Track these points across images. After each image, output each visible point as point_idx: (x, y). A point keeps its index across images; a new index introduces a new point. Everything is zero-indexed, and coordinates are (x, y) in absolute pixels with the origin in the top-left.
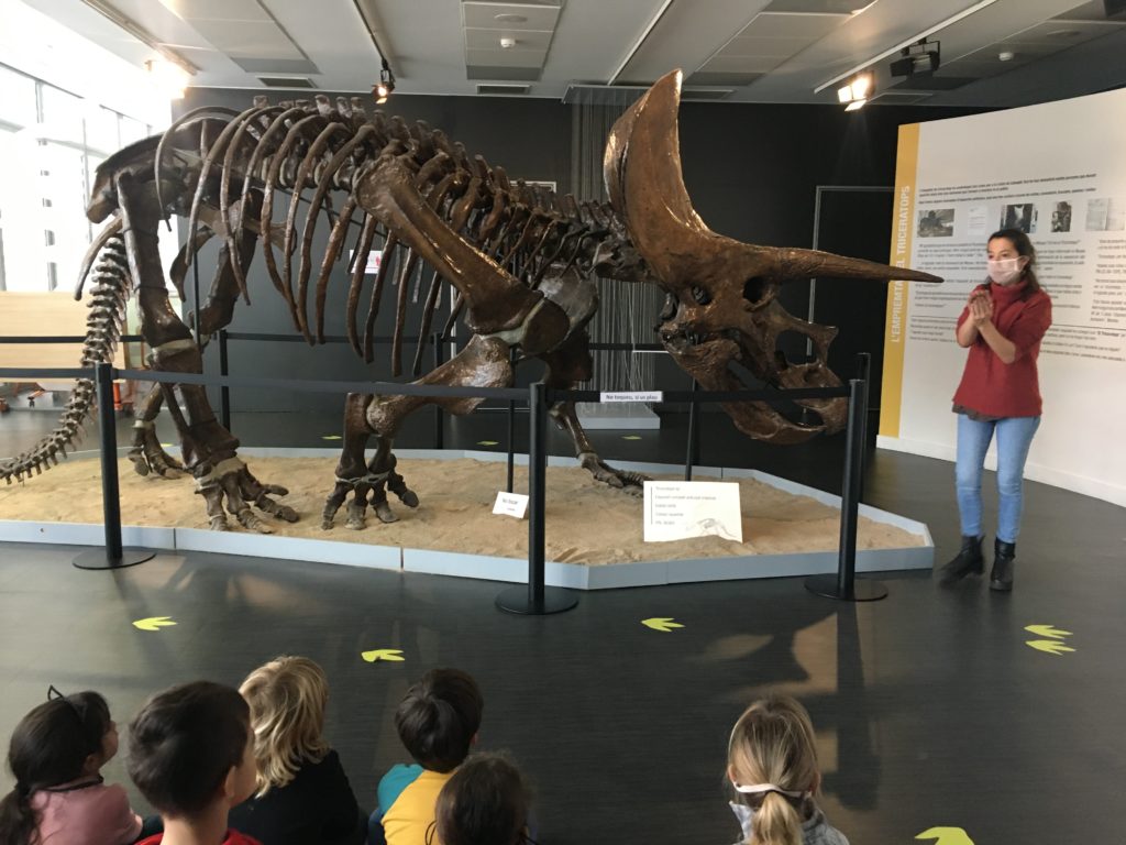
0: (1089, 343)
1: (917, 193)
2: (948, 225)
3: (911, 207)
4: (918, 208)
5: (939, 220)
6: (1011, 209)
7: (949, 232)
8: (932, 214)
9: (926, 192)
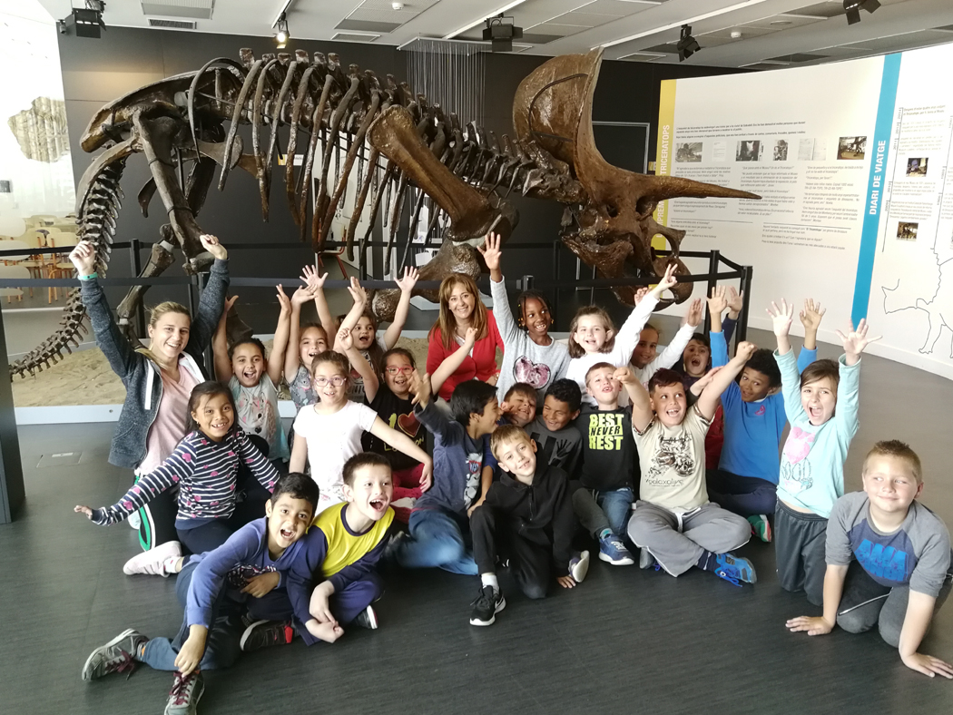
0: (800, 235)
1: (675, 130)
2: (698, 154)
3: (670, 140)
4: (676, 141)
5: (691, 150)
6: (744, 143)
7: (699, 158)
8: (686, 145)
9: (681, 130)
